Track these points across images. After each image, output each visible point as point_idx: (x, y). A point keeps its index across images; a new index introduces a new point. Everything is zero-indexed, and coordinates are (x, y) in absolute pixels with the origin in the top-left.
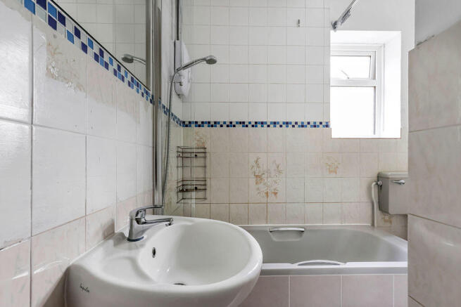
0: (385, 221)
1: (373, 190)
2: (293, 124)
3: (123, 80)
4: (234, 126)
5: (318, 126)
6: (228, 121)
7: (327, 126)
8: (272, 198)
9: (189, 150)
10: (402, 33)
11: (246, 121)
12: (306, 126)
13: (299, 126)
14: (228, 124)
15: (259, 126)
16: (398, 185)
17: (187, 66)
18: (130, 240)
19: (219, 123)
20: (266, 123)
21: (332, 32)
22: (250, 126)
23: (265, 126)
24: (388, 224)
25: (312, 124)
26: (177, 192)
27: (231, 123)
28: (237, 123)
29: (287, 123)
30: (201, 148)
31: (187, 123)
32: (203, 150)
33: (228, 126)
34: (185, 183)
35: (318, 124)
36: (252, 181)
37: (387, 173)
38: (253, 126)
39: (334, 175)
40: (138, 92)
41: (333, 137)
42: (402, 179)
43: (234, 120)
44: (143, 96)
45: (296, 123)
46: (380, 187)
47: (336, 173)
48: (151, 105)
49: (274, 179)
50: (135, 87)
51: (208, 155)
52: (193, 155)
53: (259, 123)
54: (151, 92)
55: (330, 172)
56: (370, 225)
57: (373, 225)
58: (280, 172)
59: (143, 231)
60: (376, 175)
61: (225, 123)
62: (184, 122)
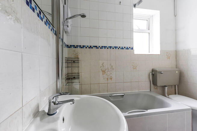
0: (155, 89)
1: (151, 76)
2: (118, 47)
3: (42, 21)
4: (92, 48)
5: (129, 49)
6: (89, 45)
7: (132, 49)
8: (110, 81)
9: (71, 59)
10: (160, 11)
11: (98, 45)
12: (124, 49)
13: (121, 49)
14: (90, 47)
15: (104, 48)
16: (161, 74)
17: (70, 18)
18: (49, 114)
19: (85, 46)
20: (106, 47)
21: (134, 8)
22: (99, 48)
23: (106, 48)
24: (156, 90)
25: (126, 48)
26: (66, 80)
27: (91, 46)
28: (93, 46)
29: (116, 47)
30: (77, 58)
31: (69, 46)
32: (77, 59)
33: (89, 48)
34: (69, 75)
35: (128, 48)
36: (101, 73)
37: (156, 69)
38: (101, 48)
39: (135, 70)
40: (49, 28)
41: (135, 54)
42: (162, 71)
43: (92, 45)
44: (51, 31)
45: (120, 47)
46: (153, 75)
47: (136, 69)
48: (55, 36)
49: (111, 72)
50: (48, 25)
51: (80, 61)
52: (73, 61)
53: (103, 47)
54: (55, 29)
55: (134, 69)
56: (149, 91)
57: (151, 90)
58: (113, 69)
59: (57, 108)
60: (151, 70)
61: (88, 46)
62: (68, 45)
